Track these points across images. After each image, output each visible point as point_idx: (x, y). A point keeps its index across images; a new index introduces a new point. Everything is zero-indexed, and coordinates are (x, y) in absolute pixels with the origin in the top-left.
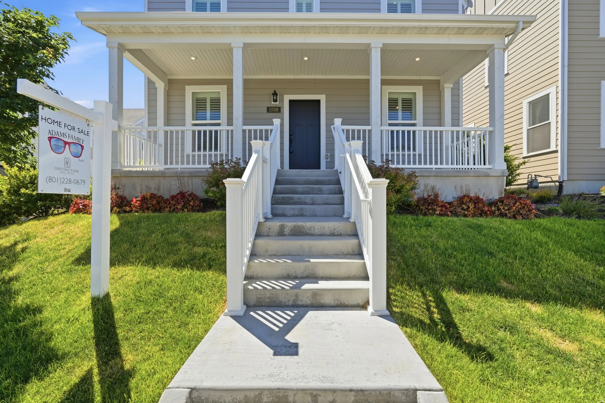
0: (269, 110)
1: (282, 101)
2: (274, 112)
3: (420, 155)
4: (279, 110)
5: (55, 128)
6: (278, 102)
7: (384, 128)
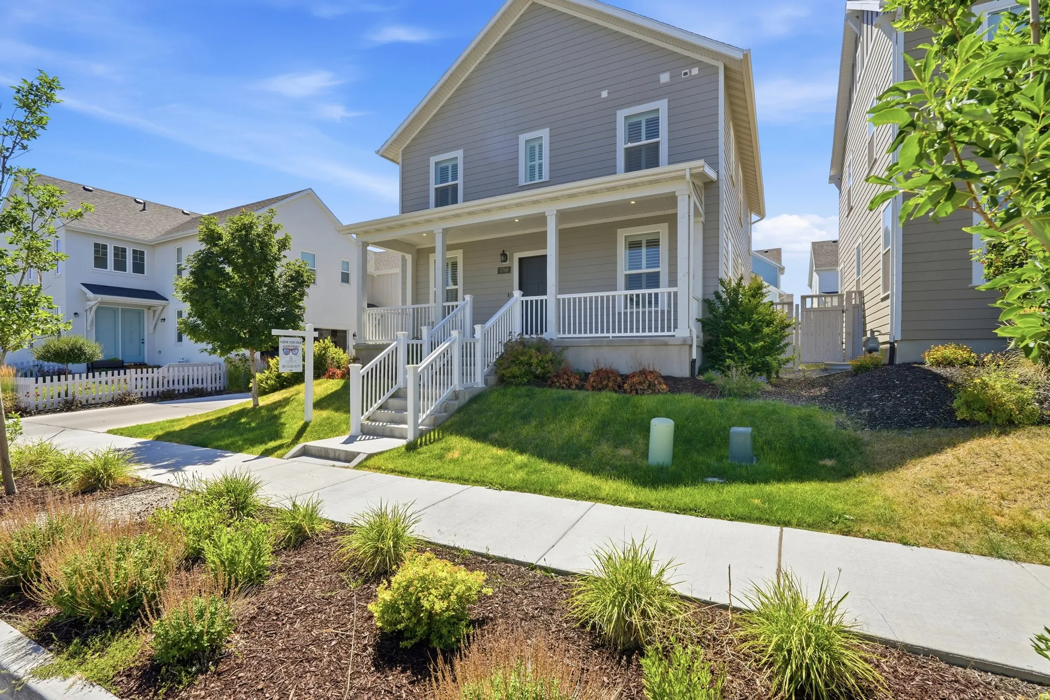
0: (501, 271)
1: (512, 260)
2: (504, 273)
3: (663, 312)
4: (509, 270)
5: (286, 344)
6: (508, 262)
7: (561, 297)
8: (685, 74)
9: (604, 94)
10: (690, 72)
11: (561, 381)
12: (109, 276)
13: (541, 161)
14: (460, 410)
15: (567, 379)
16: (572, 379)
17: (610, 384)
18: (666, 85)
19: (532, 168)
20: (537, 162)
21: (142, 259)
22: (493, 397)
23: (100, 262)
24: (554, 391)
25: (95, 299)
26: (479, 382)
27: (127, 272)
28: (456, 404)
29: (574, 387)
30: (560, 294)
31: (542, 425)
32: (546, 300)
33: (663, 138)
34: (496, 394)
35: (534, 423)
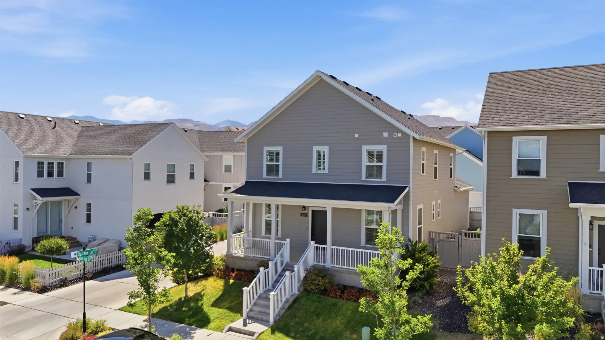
0: (302, 215)
2: (304, 216)
4: (307, 215)
6: (306, 211)
7: (333, 247)
8: (395, 135)
9: (357, 136)
10: (397, 135)
11: (333, 294)
12: (46, 183)
13: (324, 161)
14: (290, 307)
15: (335, 293)
16: (337, 293)
17: (353, 298)
18: (386, 138)
19: (320, 163)
20: (322, 161)
21: (62, 168)
22: (303, 301)
23: (40, 174)
24: (329, 299)
25: (40, 200)
26: (296, 291)
27: (54, 178)
28: (287, 305)
29: (338, 297)
30: (333, 246)
31: (324, 321)
32: (326, 248)
33: (384, 164)
34: (304, 299)
35: (321, 319)
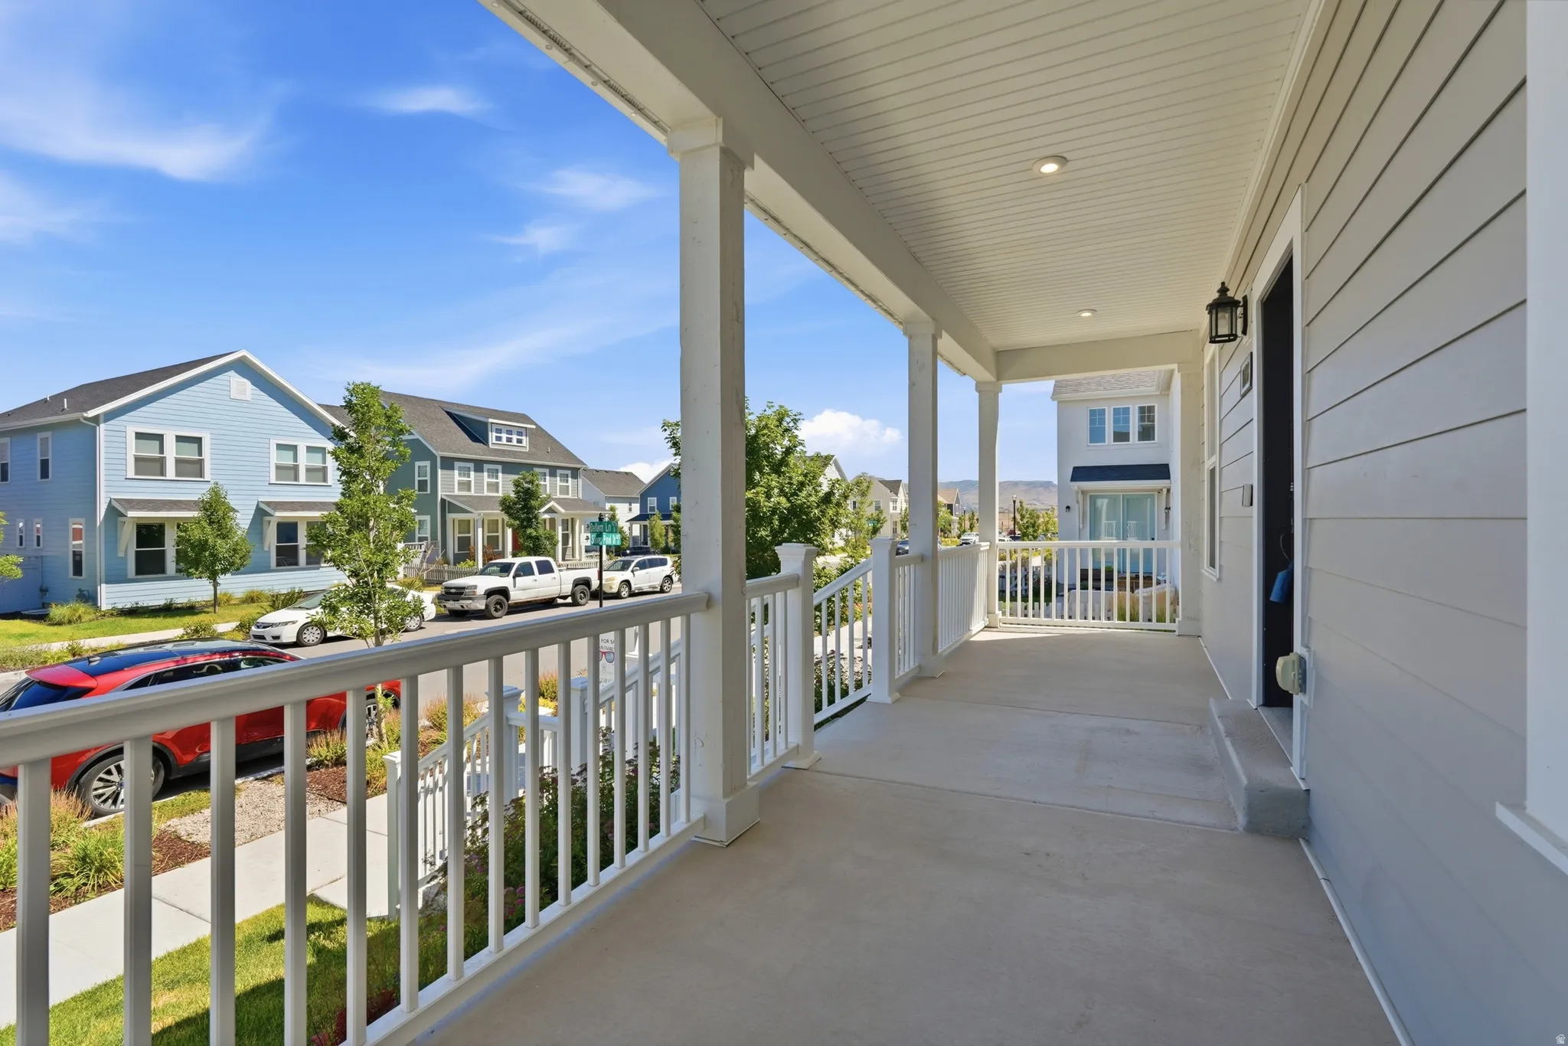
12: (1108, 451)
21: (1151, 419)
23: (1096, 435)
